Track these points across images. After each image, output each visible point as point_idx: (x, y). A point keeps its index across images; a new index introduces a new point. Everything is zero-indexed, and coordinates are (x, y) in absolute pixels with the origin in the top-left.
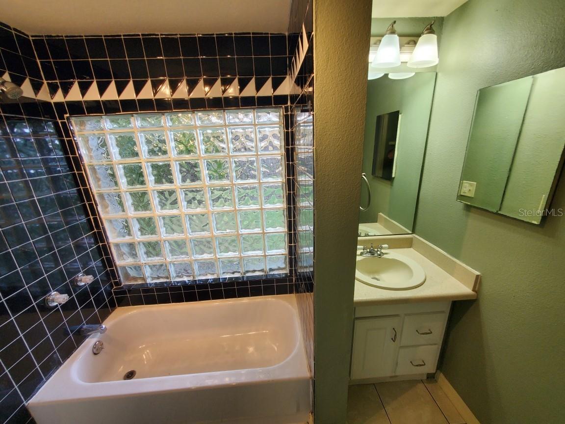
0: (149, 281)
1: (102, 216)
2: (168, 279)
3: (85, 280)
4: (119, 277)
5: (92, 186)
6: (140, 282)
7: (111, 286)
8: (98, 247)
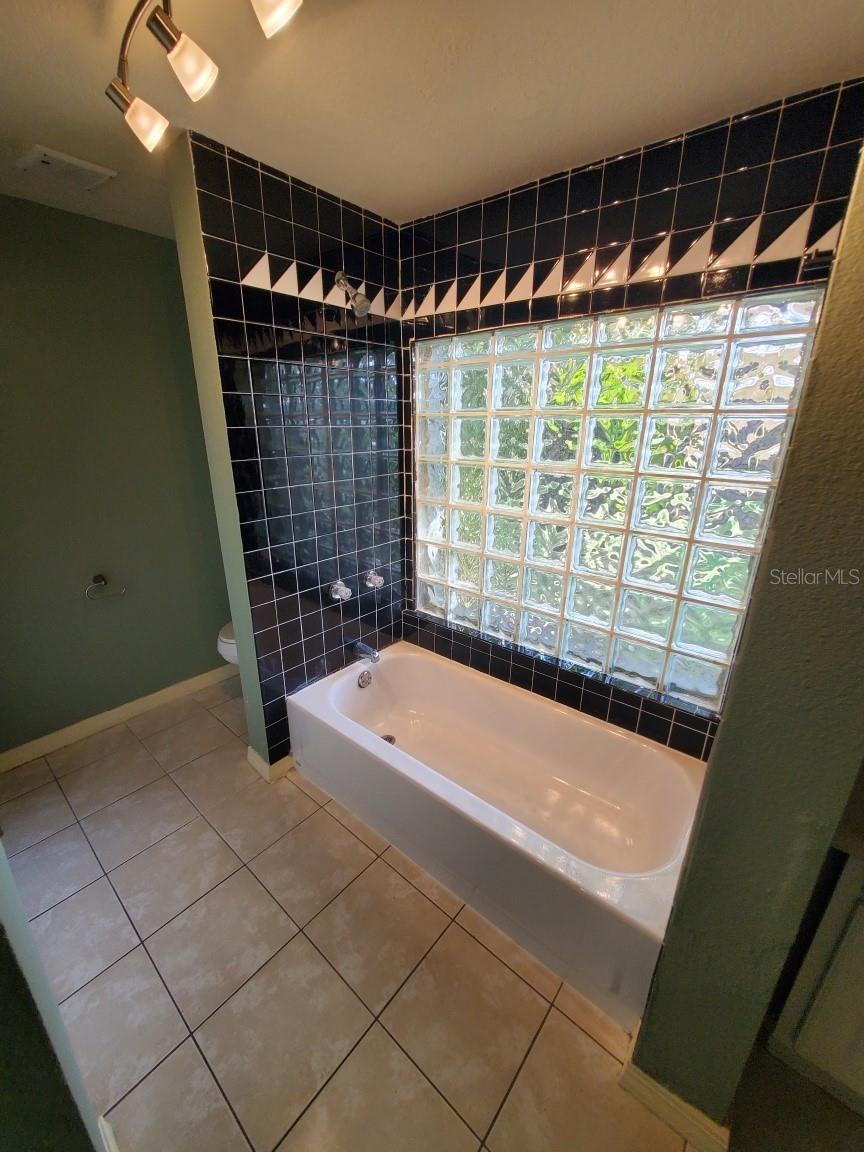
0: (450, 618)
1: (418, 497)
2: (476, 625)
3: (375, 581)
4: (415, 596)
5: (417, 449)
6: (438, 615)
7: (403, 607)
8: (403, 542)
